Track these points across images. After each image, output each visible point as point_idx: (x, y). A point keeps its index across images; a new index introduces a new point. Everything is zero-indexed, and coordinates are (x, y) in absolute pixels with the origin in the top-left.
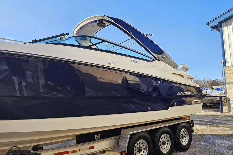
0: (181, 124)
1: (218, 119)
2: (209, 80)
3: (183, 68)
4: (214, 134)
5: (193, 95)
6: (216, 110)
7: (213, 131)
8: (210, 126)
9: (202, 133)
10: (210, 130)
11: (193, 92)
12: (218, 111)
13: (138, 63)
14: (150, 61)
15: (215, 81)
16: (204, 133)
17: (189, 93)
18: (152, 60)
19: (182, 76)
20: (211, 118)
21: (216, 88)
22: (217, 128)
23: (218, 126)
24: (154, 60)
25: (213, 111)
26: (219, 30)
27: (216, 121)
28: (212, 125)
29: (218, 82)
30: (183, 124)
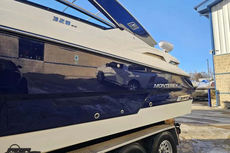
0: (160, 134)
1: (207, 115)
2: (195, 73)
3: (164, 47)
4: (206, 139)
5: (180, 88)
6: (203, 104)
7: (204, 134)
8: (199, 126)
9: (190, 138)
10: (200, 132)
11: (179, 84)
12: (206, 105)
13: (72, 26)
14: (105, 29)
15: (200, 74)
16: (193, 137)
17: (173, 86)
18: (109, 27)
19: (162, 58)
20: (199, 114)
21: (202, 81)
22: (208, 129)
23: (209, 126)
24: (113, 28)
25: (200, 105)
26: (207, 16)
27: (206, 118)
28: (202, 123)
29: (203, 75)
30: (163, 134)
